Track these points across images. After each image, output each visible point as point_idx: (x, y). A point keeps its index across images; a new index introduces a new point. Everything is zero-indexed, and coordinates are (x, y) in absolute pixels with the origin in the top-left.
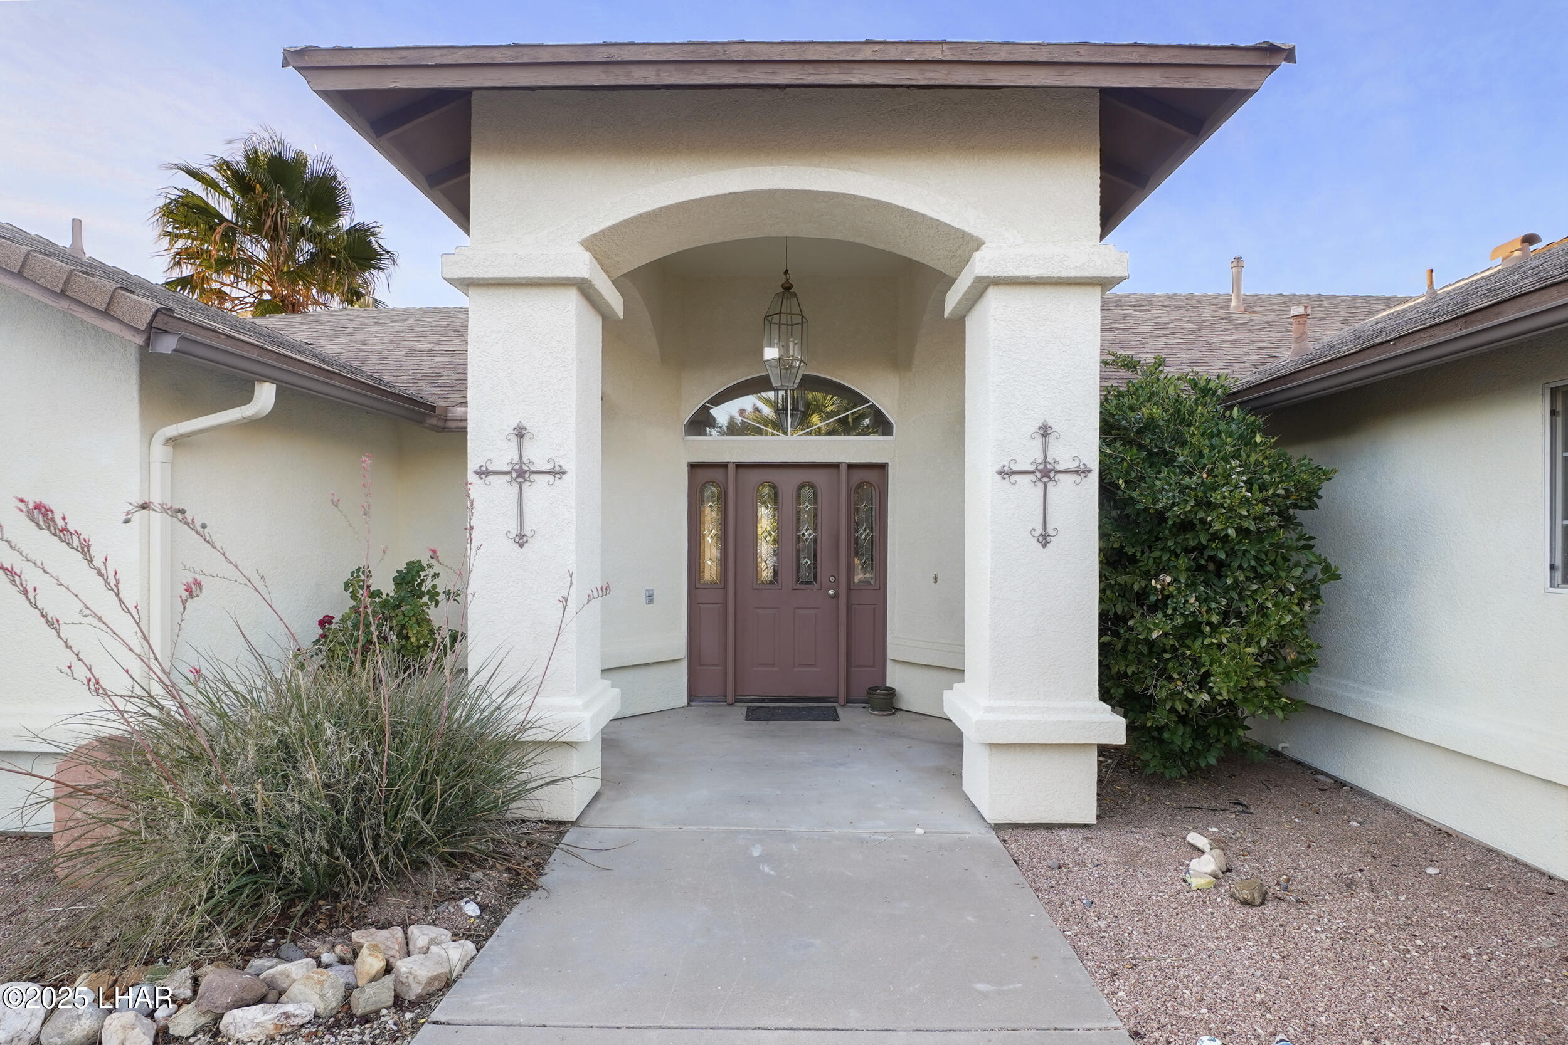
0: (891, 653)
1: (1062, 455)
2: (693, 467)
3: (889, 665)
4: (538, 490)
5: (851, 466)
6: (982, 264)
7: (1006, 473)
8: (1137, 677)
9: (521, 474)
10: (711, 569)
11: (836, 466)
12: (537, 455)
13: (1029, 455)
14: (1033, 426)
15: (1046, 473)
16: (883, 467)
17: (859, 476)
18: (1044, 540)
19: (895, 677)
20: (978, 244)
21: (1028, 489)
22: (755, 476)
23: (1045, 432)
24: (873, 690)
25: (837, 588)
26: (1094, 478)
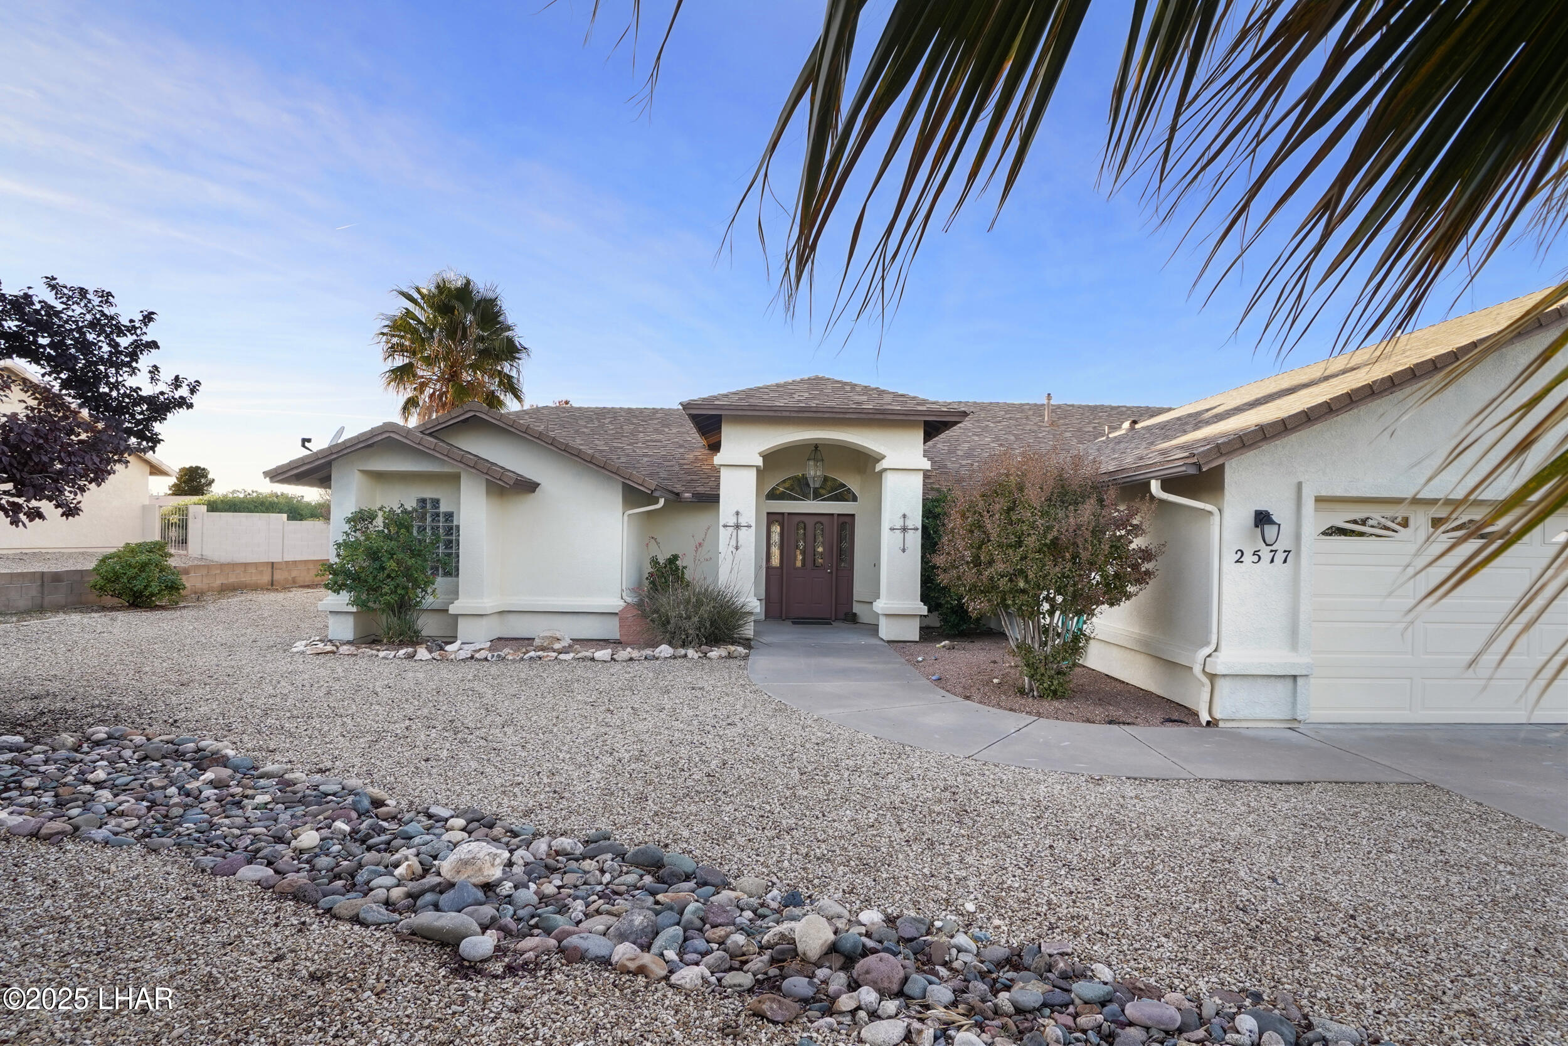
0: (855, 598)
1: (910, 524)
2: (768, 514)
3: (854, 603)
4: (743, 532)
5: (839, 515)
6: (884, 464)
7: (892, 529)
8: (937, 598)
9: (737, 527)
10: (776, 561)
11: (833, 514)
12: (743, 521)
13: (899, 524)
14: (901, 515)
15: (904, 529)
16: (853, 515)
17: (842, 519)
18: (904, 551)
19: (857, 608)
20: (883, 457)
21: (899, 534)
22: (798, 519)
23: (904, 516)
24: (846, 614)
25: (831, 568)
26: (920, 531)
